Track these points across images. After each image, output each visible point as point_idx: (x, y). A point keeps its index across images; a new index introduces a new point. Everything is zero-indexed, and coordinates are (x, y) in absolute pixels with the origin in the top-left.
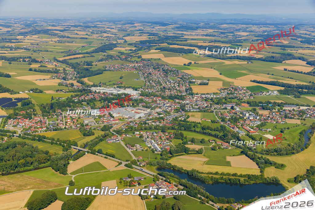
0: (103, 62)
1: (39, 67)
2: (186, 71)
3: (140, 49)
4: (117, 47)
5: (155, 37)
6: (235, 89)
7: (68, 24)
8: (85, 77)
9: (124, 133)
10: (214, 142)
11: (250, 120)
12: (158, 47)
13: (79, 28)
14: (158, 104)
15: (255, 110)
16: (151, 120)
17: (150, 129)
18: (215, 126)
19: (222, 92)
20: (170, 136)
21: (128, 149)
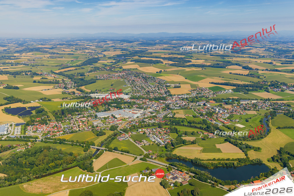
0: (92, 73)
1: (41, 79)
2: (160, 78)
3: (119, 62)
4: (100, 60)
5: (127, 52)
6: (201, 90)
7: (54, 43)
8: (82, 86)
9: (129, 131)
10: (202, 133)
11: (221, 113)
12: (131, 59)
13: (64, 46)
14: (148, 105)
15: (221, 105)
16: (147, 118)
17: (149, 126)
18: (197, 120)
20: (167, 131)
21: (137, 145)
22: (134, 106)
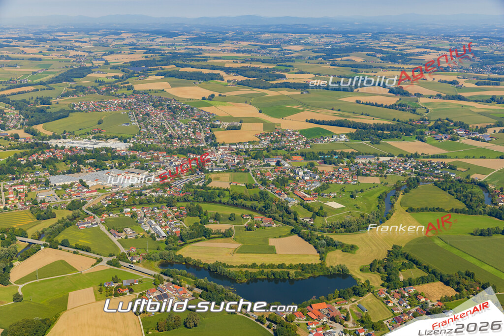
0: (69, 98)
2: (205, 109)
3: (131, 76)
4: (92, 72)
5: (155, 56)
6: (282, 134)
7: (8, 36)
8: (38, 123)
9: (105, 212)
10: (250, 217)
11: (306, 181)
12: (160, 71)
14: (161, 162)
15: (312, 165)
16: (150, 188)
17: (149, 202)
18: (251, 192)
19: (262, 140)
20: (181, 212)
21: (112, 237)
22: (132, 165)
